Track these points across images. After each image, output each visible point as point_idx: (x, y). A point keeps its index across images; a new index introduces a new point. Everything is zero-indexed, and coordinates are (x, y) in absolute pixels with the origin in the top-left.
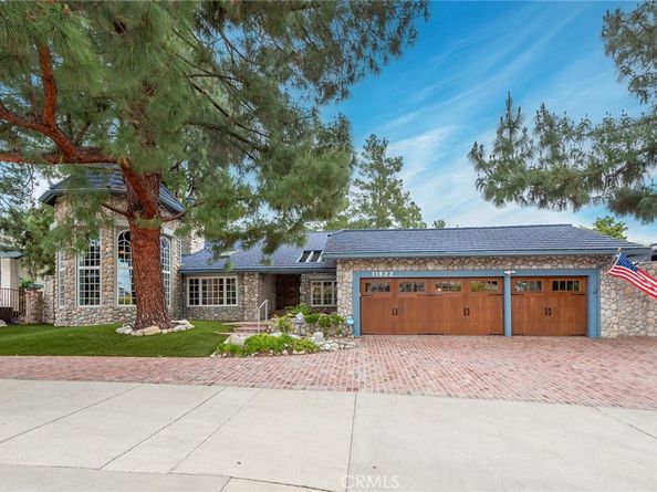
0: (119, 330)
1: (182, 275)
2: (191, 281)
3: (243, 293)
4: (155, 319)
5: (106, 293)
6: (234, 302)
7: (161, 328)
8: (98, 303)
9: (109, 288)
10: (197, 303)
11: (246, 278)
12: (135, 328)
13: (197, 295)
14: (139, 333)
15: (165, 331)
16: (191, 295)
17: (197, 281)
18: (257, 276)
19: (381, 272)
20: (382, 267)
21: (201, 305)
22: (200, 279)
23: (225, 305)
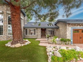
0: (6, 45)
1: (24, 28)
2: (26, 30)
3: (37, 32)
4: (19, 41)
5: (5, 32)
6: (35, 34)
7: (21, 44)
8: (2, 34)
9: (5, 30)
10: (27, 34)
11: (38, 29)
12: (12, 44)
13: (27, 33)
14: (13, 46)
15: (22, 45)
16: (26, 33)
17: (27, 30)
18: (40, 29)
19: (78, 27)
20: (79, 26)
21: (28, 35)
22: (28, 29)
23: (33, 35)
